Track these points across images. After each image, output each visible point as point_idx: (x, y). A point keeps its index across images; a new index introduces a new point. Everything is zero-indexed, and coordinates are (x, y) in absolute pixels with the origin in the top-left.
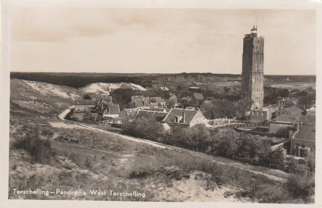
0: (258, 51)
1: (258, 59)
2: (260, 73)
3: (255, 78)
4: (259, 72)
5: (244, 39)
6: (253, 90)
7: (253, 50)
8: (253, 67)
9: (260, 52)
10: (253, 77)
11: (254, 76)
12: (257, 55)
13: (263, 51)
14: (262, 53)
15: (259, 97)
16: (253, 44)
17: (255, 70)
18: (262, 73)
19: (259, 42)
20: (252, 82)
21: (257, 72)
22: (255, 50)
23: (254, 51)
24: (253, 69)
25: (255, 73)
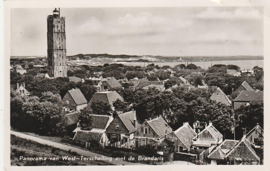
0: (59, 30)
1: (59, 37)
2: (62, 50)
3: (57, 54)
4: (61, 48)
5: (47, 19)
6: (56, 65)
7: (54, 29)
8: (54, 45)
9: (61, 31)
10: (54, 53)
11: (56, 52)
12: (58, 34)
13: (64, 31)
14: (63, 31)
15: (62, 71)
16: (54, 24)
17: (57, 47)
18: (64, 49)
19: (59, 22)
20: (54, 57)
21: (59, 48)
22: (56, 29)
23: (55, 31)
24: (54, 46)
25: (57, 49)
